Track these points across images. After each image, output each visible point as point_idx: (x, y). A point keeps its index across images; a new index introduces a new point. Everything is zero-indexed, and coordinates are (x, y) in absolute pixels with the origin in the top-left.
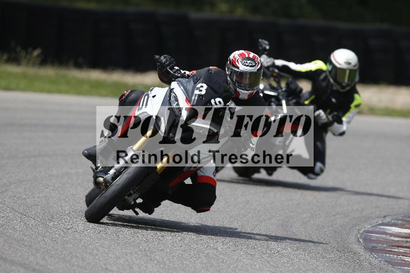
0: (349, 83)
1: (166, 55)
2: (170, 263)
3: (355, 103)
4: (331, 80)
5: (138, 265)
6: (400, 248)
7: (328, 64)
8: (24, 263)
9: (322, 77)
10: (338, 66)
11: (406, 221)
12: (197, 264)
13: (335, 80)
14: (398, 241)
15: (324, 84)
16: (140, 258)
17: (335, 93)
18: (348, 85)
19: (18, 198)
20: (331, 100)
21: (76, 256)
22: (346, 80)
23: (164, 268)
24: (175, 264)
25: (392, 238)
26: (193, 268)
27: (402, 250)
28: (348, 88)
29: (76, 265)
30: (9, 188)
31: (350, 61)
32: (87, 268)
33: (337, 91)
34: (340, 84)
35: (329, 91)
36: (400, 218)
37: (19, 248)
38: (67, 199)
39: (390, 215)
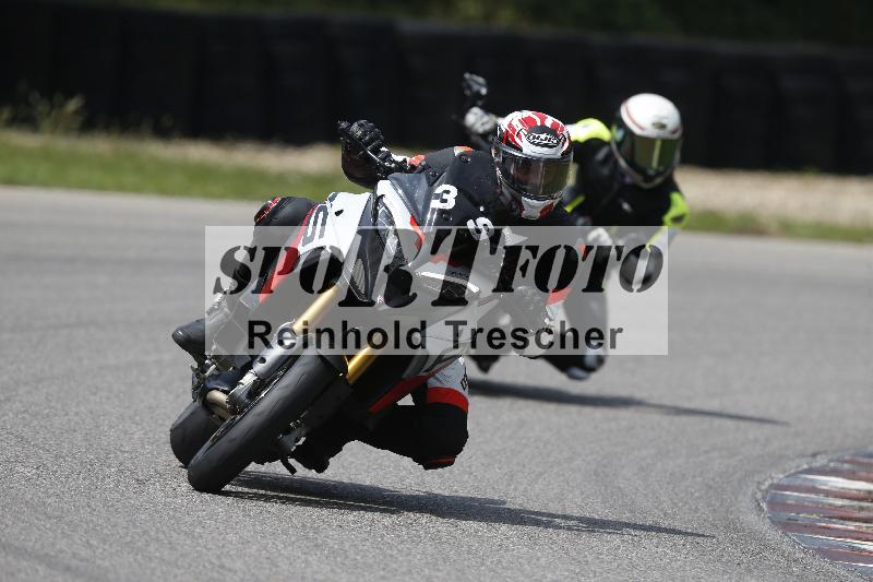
0: (661, 169)
1: (362, 122)
2: (358, 554)
3: (673, 212)
4: (622, 163)
5: (288, 559)
6: (847, 523)
7: (614, 129)
8: (47, 554)
9: (601, 155)
10: (637, 131)
11: (860, 464)
12: (415, 556)
13: (631, 163)
14: (842, 506)
15: (605, 171)
16: (293, 543)
17: (631, 192)
18: (658, 174)
19: (35, 415)
20: (620, 206)
21: (157, 540)
22: (655, 164)
23: (344, 564)
24: (367, 556)
25: (831, 501)
26: (405, 564)
27: (851, 526)
28: (658, 181)
29: (156, 558)
30: (14, 393)
31: (665, 121)
32: (179, 563)
33: (634, 187)
34: (641, 171)
35: (616, 186)
36: (847, 458)
37: (36, 521)
38: (137, 418)
39: (825, 452)
